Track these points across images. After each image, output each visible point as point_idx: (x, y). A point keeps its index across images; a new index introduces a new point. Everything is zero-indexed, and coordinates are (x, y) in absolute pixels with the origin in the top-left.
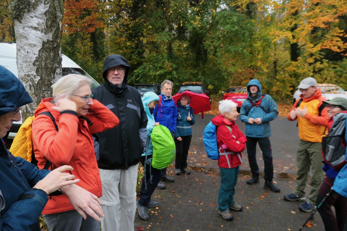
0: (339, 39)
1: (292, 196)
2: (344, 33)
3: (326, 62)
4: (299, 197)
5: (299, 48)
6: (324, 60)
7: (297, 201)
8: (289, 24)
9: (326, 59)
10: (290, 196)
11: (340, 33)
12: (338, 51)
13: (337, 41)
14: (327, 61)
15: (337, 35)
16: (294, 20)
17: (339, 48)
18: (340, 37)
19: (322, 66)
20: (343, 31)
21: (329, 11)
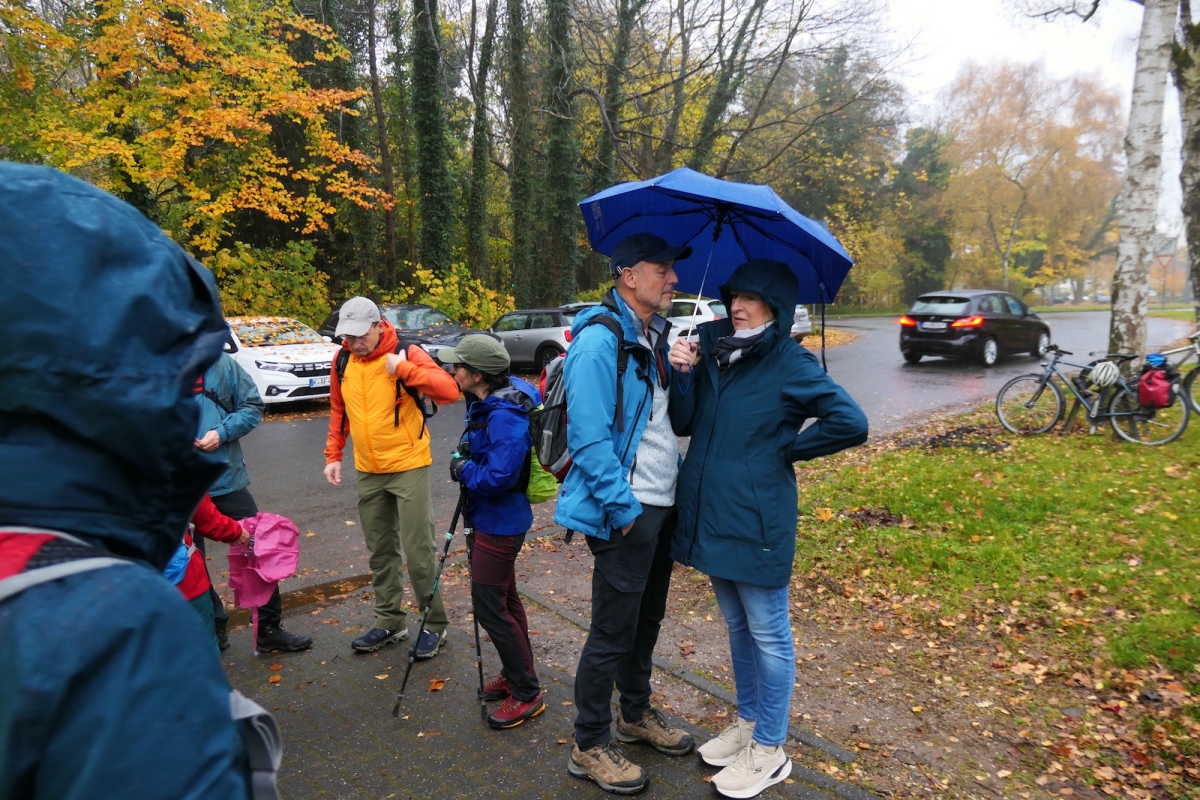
0: (280, 185)
1: (373, 637)
2: (291, 169)
3: (246, 250)
4: (393, 632)
5: (154, 201)
6: (239, 243)
7: (390, 643)
8: (112, 113)
9: (245, 242)
10: (368, 639)
11: (278, 166)
12: (284, 218)
13: (275, 189)
14: (248, 246)
15: (273, 170)
16: (127, 103)
17: (283, 208)
18: (280, 178)
19: (236, 262)
20: (285, 161)
21: (236, 93)
